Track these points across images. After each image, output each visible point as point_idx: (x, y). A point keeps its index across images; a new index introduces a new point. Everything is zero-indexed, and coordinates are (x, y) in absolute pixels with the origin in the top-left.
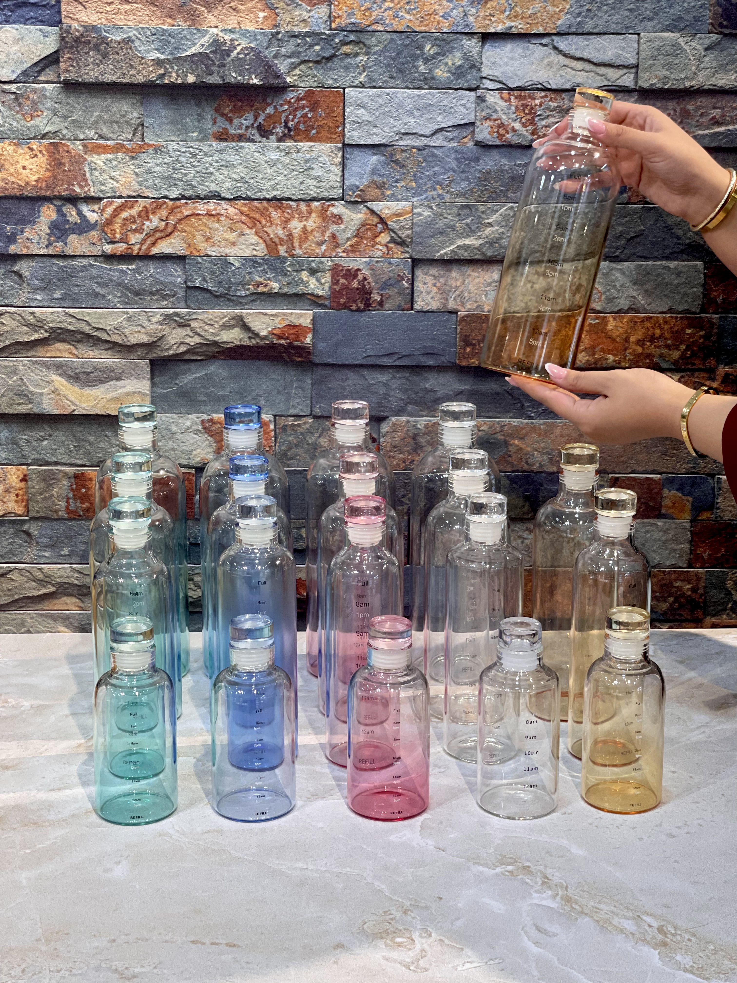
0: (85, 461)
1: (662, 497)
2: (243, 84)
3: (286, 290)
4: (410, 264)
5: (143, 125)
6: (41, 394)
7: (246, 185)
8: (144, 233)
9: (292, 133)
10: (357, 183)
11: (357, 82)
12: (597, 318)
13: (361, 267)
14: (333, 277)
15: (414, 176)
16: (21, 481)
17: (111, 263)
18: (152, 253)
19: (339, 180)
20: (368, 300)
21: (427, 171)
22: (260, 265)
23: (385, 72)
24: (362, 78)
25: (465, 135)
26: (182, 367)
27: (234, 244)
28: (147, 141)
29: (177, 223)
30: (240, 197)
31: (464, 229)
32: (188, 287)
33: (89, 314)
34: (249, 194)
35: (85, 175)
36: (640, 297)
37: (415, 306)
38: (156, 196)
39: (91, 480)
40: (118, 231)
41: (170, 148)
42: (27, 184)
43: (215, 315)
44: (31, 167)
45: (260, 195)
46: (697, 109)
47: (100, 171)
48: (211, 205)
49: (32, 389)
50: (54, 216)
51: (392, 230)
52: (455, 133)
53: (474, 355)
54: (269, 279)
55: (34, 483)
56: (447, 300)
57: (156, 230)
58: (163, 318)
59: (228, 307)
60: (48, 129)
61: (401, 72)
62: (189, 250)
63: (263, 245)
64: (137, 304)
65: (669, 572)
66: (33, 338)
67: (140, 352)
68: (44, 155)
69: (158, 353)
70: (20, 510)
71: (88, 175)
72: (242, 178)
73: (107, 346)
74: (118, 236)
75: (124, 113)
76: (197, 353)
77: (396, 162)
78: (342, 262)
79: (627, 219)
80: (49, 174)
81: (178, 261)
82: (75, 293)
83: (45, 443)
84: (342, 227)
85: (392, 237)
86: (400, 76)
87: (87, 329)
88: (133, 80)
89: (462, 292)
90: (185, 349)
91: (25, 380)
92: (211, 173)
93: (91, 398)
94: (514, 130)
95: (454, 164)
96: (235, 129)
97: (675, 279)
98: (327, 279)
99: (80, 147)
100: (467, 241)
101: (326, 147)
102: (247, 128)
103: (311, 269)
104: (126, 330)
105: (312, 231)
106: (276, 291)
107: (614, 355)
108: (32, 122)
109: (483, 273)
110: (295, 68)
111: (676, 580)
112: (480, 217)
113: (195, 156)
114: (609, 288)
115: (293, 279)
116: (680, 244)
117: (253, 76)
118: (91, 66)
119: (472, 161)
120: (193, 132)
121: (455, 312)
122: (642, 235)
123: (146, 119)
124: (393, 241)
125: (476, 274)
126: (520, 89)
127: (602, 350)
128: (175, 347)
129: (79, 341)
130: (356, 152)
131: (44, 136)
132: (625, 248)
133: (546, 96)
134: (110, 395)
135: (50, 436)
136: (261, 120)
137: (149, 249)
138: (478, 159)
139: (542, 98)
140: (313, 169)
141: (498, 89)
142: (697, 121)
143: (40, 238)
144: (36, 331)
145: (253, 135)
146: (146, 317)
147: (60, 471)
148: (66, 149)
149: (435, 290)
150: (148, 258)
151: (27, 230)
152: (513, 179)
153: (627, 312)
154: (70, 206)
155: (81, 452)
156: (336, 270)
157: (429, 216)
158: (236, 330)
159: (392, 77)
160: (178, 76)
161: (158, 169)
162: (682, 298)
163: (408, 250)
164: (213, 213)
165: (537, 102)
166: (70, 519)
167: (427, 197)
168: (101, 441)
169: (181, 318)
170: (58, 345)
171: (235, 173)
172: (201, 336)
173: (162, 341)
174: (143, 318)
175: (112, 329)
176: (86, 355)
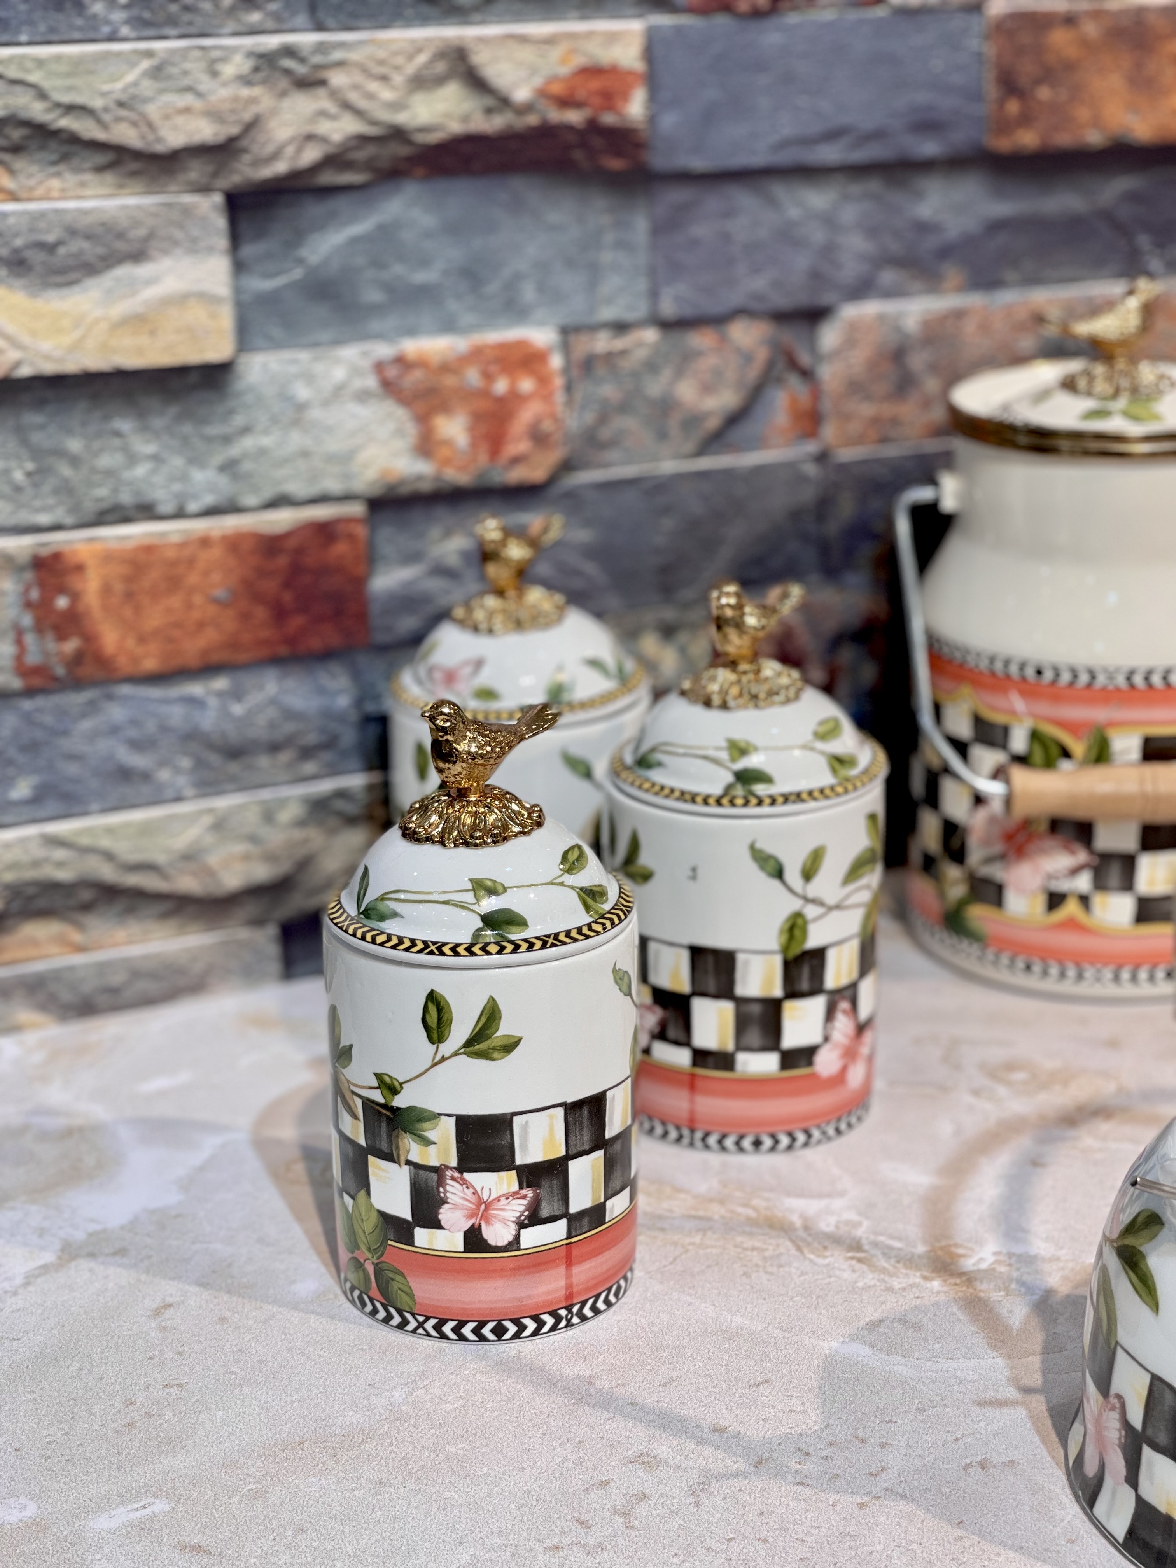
0: (59, 515)
26: (314, 209)
33: (40, 63)
39: (80, 568)
43: (393, 47)
58: (251, 62)
59: (425, 21)
64: (176, 23)
67: (195, 171)
69: (244, 173)
73: (101, 159)
76: (351, 166)
87: (37, 111)
90: (318, 156)
93: (65, 323)
104: (151, 108)
121: (977, 9)
128: (290, 150)
129: (16, 150)
134: (119, 310)
146: (203, 65)
155: (47, 488)
158: (451, 89)
166: (30, 692)
168: (102, 450)
169: (302, 60)
172: (359, 113)
173: (254, 133)
174: (195, 67)
175: (112, 106)
176: (39, 192)
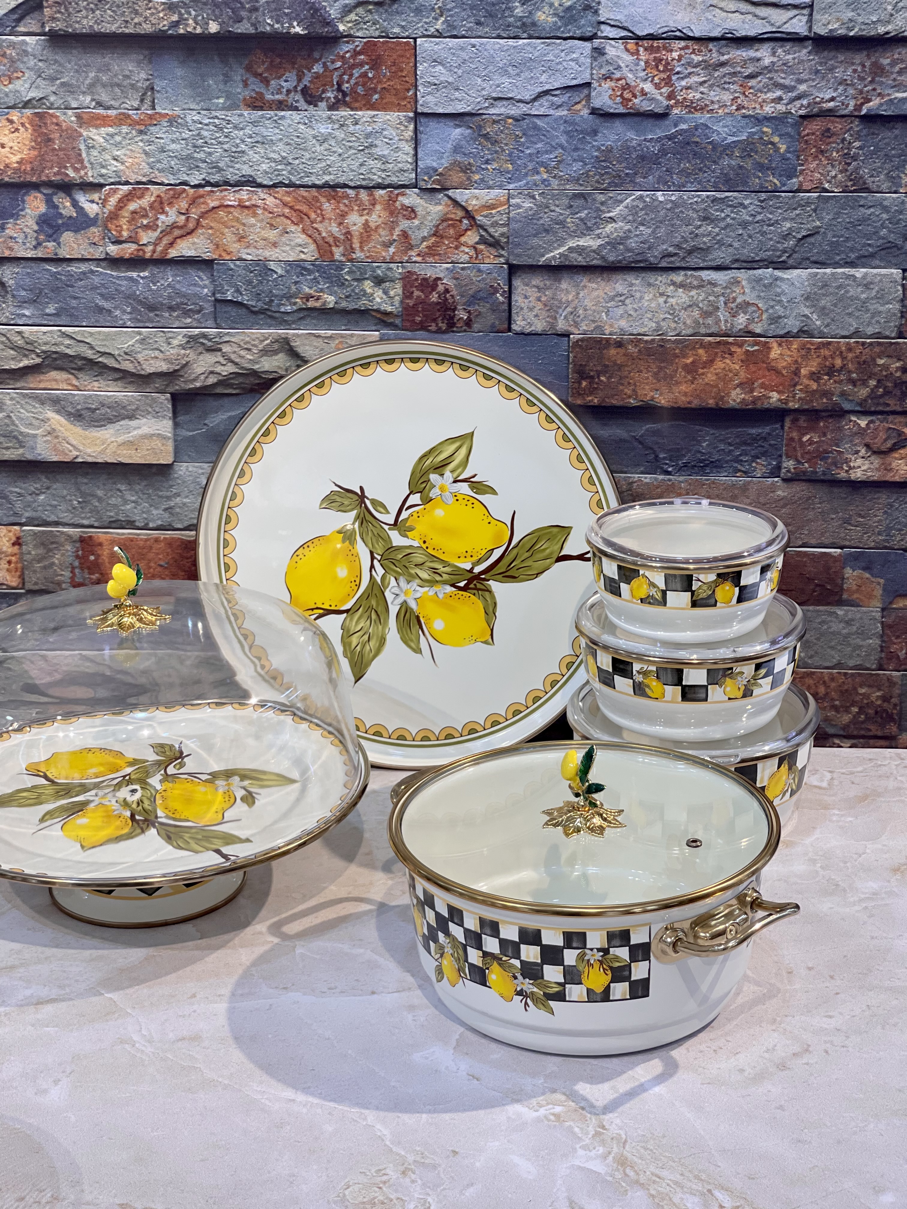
0: (92, 521)
1: (843, 578)
2: (282, 33)
3: (344, 304)
4: (506, 272)
5: (152, 89)
6: (35, 436)
7: (289, 168)
8: (159, 230)
9: (347, 99)
10: (435, 164)
11: (432, 30)
12: (756, 344)
13: (441, 275)
14: (404, 287)
15: (510, 155)
16: (14, 544)
17: (118, 269)
18: (170, 256)
19: (410, 160)
20: (452, 318)
21: (528, 148)
22: (310, 272)
23: (469, 16)
24: (439, 25)
25: (578, 99)
26: (212, 403)
27: (275, 245)
28: (158, 109)
29: (201, 217)
30: (281, 182)
31: (577, 225)
32: (217, 300)
33: (91, 334)
34: (293, 179)
35: (80, 155)
36: (815, 317)
37: (514, 327)
38: (172, 182)
39: (100, 544)
40: (125, 227)
41: (189, 119)
42: (7, 166)
43: (254, 337)
44: (11, 144)
45: (307, 181)
46: (893, 64)
47: (99, 149)
48: (244, 194)
49: (23, 429)
50: (43, 208)
51: (481, 227)
52: (565, 98)
53: (592, 391)
54: (322, 290)
55: (30, 547)
56: (556, 318)
57: (174, 226)
58: (185, 340)
59: (269, 327)
60: (31, 95)
61: (491, 16)
62: (218, 252)
63: (313, 247)
64: (153, 322)
65: (852, 674)
66: (21, 365)
67: (158, 384)
68: (26, 129)
69: (180, 385)
70: (14, 581)
71: (84, 155)
72: (284, 158)
73: (117, 376)
74: (125, 234)
75: (127, 73)
76: (231, 386)
77: (486, 136)
78: (416, 268)
79: (797, 212)
80: (34, 153)
81: (203, 267)
82: (73, 308)
83: (42, 497)
84: (416, 222)
85: (481, 236)
86: (490, 21)
87: (89, 354)
88: (138, 30)
89: (575, 308)
90: (215, 380)
91: (14, 418)
92: (243, 152)
93: (98, 442)
94: (643, 93)
95: (563, 140)
96: (273, 94)
97: (862, 292)
98: (397, 290)
99: (73, 119)
100: (582, 242)
101: (393, 117)
102: (289, 92)
103: (376, 278)
104: (139, 356)
105: (377, 227)
106: (331, 306)
107: (779, 392)
108: (10, 86)
109: (603, 284)
110: (350, 11)
111: (861, 686)
112: (598, 210)
113: (221, 129)
114: (772, 303)
115: (353, 291)
116: (869, 245)
117: (295, 24)
118: (84, 13)
119: (588, 134)
120: (218, 98)
121: (567, 335)
122: (818, 233)
123: (157, 81)
124: (483, 241)
125: (594, 285)
126: (651, 37)
127: (762, 386)
128: (202, 377)
129: (80, 369)
130: (433, 124)
131: (27, 104)
132: (795, 252)
133: (687, 47)
134: (122, 438)
135: (48, 488)
136: (306, 81)
137: (165, 251)
138: (595, 132)
139: (681, 49)
140: (376, 146)
141: (620, 39)
142: (895, 80)
143: (26, 237)
144: (26, 356)
145: (297, 101)
146: (164, 339)
147: (62, 533)
148: (55, 120)
149: (540, 305)
150: (163, 262)
151: (9, 226)
152: (642, 158)
153: (796, 336)
154: (63, 195)
155: (87, 510)
156: (408, 279)
157: (531, 209)
158: (281, 355)
159: (478, 23)
160: (197, 23)
161: (173, 146)
162: (872, 317)
163: (503, 252)
164: (247, 203)
165: (675, 55)
167: (527, 183)
168: (112, 496)
169: (210, 340)
170: (54, 374)
171: (274, 152)
172: (236, 364)
173: (186, 369)
174: (160, 340)
175: (122, 354)
176: (89, 387)
